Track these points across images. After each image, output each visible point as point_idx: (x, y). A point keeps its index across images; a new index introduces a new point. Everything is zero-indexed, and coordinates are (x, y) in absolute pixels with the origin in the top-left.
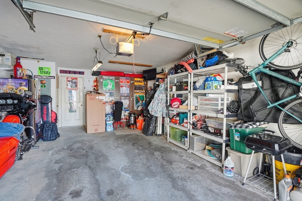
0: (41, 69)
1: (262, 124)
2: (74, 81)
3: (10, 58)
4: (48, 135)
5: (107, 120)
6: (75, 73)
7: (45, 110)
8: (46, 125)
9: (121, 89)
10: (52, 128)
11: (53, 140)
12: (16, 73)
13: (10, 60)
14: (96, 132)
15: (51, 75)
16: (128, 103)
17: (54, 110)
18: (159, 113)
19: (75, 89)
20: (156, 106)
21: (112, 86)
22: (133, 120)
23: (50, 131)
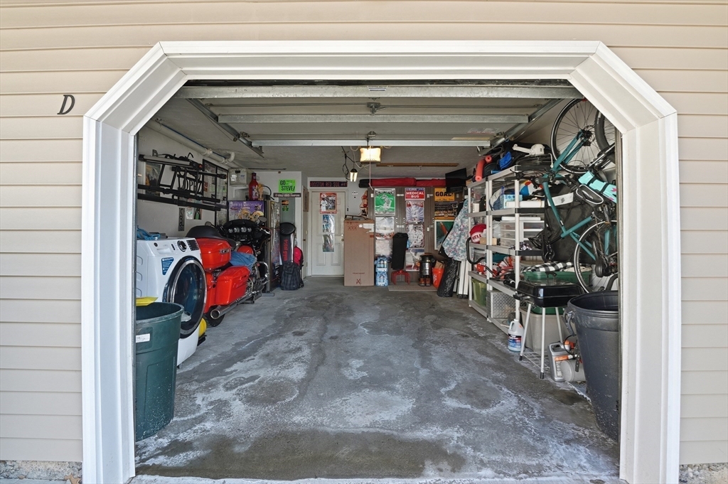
0: (283, 183)
1: (570, 267)
2: (330, 198)
3: (245, 174)
4: (287, 281)
5: (378, 265)
6: (332, 184)
7: (286, 245)
8: (286, 267)
9: (407, 211)
10: (293, 271)
11: (294, 289)
12: (251, 194)
13: (246, 177)
14: (358, 285)
15: (296, 192)
16: (421, 237)
17: (299, 246)
18: (461, 254)
19: (333, 213)
20: (456, 240)
21: (390, 205)
22: (427, 268)
23: (290, 276)
